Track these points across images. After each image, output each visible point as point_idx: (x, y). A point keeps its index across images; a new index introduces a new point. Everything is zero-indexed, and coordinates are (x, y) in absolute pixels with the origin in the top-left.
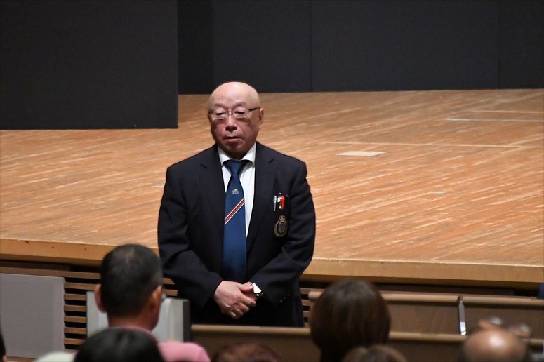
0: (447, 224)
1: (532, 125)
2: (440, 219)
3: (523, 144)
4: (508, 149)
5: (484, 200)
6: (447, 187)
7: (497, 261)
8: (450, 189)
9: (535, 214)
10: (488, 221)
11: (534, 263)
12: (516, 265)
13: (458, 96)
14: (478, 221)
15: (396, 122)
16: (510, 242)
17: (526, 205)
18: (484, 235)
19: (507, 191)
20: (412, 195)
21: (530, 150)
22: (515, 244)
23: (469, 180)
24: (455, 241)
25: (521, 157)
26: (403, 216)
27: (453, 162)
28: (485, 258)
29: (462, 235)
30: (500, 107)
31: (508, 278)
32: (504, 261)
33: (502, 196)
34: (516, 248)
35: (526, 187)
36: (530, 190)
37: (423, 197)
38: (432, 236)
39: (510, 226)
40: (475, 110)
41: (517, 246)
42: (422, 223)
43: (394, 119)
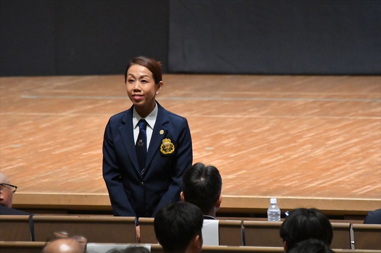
0: (22, 167)
1: (79, 100)
2: (18, 163)
3: (73, 113)
4: (62, 116)
5: (48, 150)
6: (22, 142)
7: (56, 191)
8: (25, 144)
9: (81, 160)
10: (50, 165)
11: (81, 192)
12: (68, 194)
14: (43, 165)
16: (64, 178)
17: (76, 154)
18: (47, 174)
19: (63, 145)
21: (77, 117)
22: (68, 179)
23: (36, 137)
24: (28, 178)
25: (72, 121)
27: (26, 125)
28: (48, 189)
29: (32, 174)
30: (58, 88)
31: (63, 202)
32: (61, 191)
33: (58, 148)
34: (69, 183)
35: (75, 142)
36: (78, 144)
37: (7, 149)
38: (12, 175)
39: (64, 168)
40: (40, 90)
41: (70, 181)
42: (5, 167)
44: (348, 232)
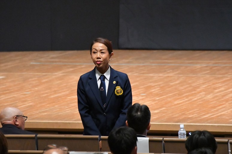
0: (31, 106)
1: (65, 65)
2: (28, 103)
3: (62, 73)
4: (55, 75)
5: (46, 96)
6: (31, 91)
7: (51, 120)
8: (33, 92)
9: (66, 101)
10: (48, 104)
11: (66, 121)
12: (59, 122)
13: (35, 54)
14: (44, 104)
15: (10, 65)
16: (56, 112)
17: (63, 98)
18: (46, 110)
19: (55, 92)
20: (17, 94)
21: (64, 76)
22: (59, 113)
23: (40, 88)
24: (34, 112)
25: (60, 78)
26: (13, 103)
27: (33, 80)
28: (47, 119)
29: (37, 110)
30: (52, 58)
32: (54, 120)
35: (62, 90)
37: (21, 95)
38: (25, 111)
39: (56, 106)
40: (42, 60)
43: (9, 63)
44: (226, 145)
